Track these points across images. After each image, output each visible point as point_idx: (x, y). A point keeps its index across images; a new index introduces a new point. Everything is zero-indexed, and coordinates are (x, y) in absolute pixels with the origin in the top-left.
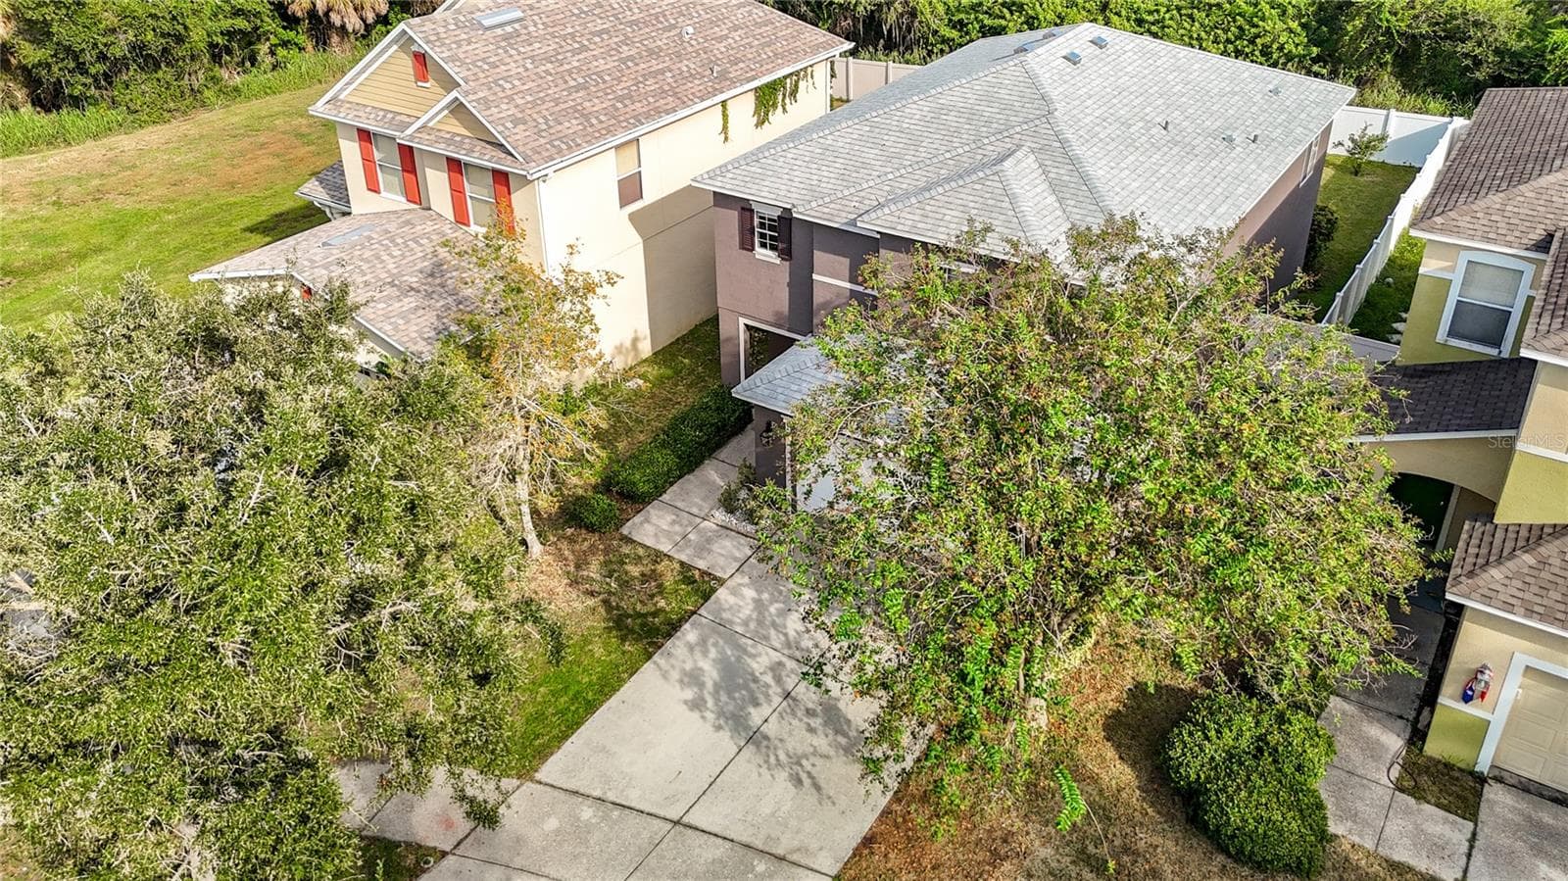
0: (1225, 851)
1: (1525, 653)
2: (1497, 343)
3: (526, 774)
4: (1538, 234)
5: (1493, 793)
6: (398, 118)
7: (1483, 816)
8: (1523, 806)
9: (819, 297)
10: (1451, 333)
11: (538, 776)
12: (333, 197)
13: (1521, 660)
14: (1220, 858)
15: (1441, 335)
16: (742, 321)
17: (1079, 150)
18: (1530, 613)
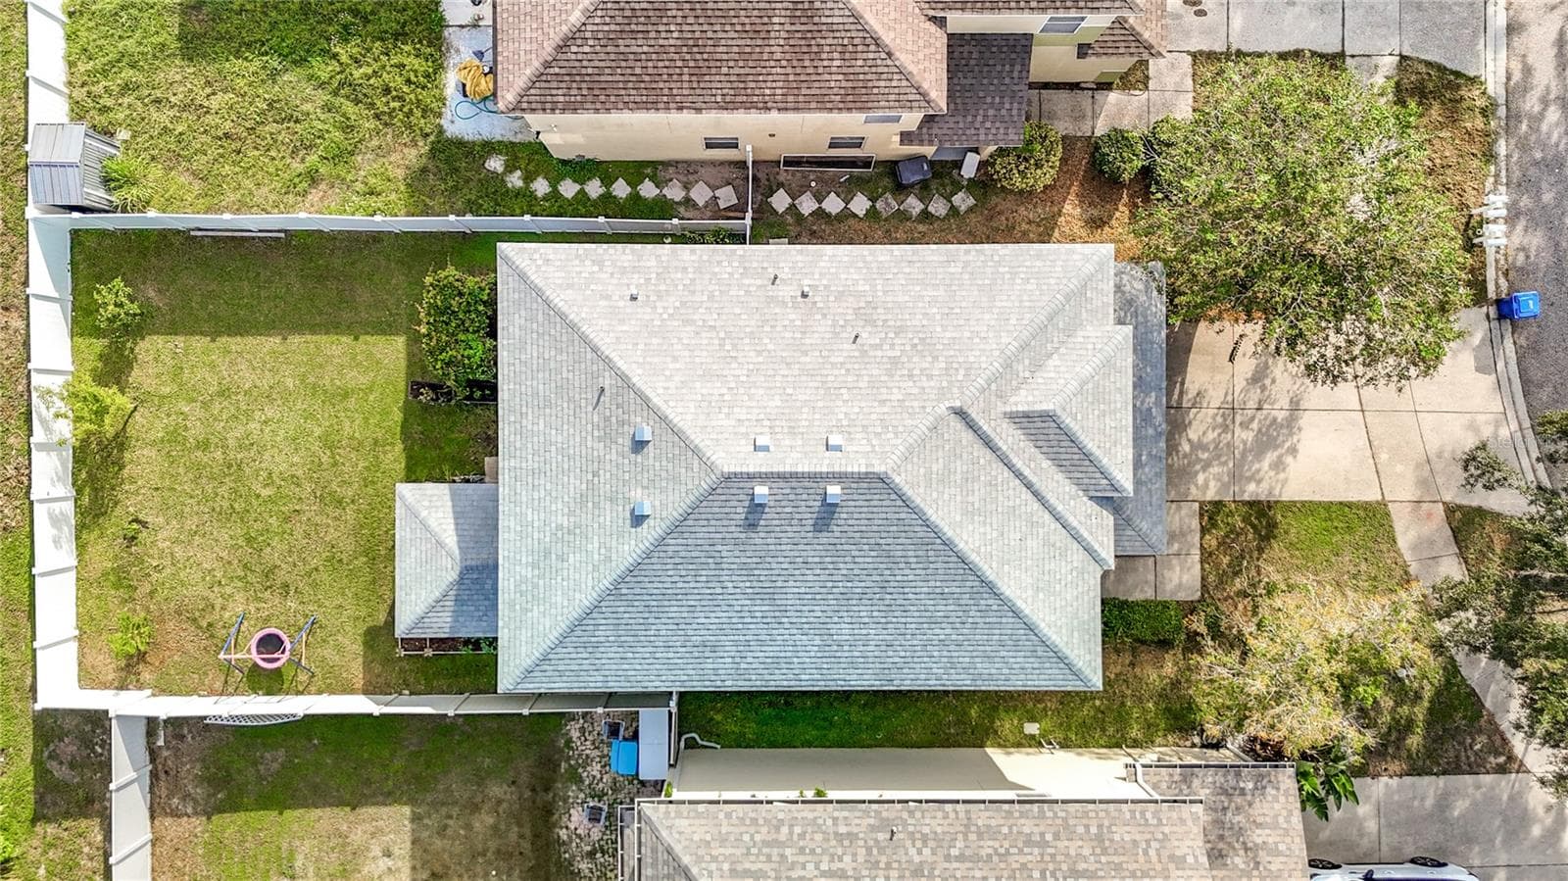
3: (1383, 504)
11: (1380, 498)
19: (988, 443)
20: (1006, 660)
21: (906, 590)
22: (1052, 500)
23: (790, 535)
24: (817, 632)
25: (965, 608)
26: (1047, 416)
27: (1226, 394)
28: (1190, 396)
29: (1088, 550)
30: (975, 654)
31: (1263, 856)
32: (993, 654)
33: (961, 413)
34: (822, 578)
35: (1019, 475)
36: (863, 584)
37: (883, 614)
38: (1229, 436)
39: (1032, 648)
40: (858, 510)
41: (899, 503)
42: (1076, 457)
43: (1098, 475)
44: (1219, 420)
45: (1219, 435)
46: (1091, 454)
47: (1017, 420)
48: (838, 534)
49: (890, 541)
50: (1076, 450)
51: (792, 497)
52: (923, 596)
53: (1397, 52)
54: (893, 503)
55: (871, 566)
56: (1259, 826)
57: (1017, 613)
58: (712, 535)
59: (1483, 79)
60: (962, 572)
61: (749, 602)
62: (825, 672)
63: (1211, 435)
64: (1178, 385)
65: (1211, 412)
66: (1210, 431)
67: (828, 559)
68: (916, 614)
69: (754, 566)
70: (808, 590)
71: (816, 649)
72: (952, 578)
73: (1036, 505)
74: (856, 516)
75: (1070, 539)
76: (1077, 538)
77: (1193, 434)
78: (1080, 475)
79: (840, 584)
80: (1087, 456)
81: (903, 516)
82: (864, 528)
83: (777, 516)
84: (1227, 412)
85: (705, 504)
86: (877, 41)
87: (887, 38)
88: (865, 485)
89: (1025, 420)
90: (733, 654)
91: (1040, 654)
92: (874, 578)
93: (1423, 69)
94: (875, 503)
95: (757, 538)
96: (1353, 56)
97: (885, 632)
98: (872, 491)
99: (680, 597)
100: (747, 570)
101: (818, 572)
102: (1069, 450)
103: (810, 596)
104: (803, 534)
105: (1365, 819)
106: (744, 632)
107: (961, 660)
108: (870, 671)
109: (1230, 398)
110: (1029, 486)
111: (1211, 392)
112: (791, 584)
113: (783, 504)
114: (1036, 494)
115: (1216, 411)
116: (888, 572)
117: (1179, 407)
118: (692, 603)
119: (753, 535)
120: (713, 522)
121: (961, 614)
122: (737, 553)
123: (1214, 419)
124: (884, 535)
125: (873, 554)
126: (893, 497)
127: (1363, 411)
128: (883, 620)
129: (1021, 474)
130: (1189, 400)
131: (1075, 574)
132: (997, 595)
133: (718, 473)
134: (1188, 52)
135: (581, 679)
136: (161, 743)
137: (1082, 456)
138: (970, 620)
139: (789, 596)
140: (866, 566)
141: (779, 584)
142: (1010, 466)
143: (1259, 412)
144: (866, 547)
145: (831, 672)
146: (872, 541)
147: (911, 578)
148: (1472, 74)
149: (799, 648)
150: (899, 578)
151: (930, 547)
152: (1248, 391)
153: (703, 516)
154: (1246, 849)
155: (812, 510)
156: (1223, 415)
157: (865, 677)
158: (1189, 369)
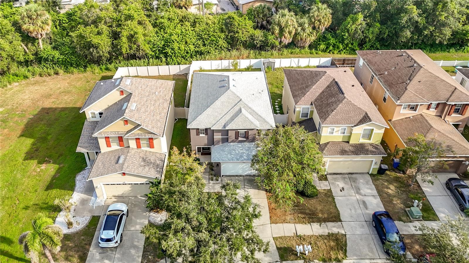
0: (309, 197)
1: (329, 159)
2: (307, 117)
4: (310, 103)
5: (328, 176)
6: (119, 132)
7: (328, 180)
8: (331, 176)
9: (215, 140)
10: (301, 117)
12: (88, 150)
13: (329, 160)
14: (308, 198)
15: (300, 118)
16: (197, 147)
17: (250, 105)
18: (330, 155)
21: (208, 99)
26: (241, 112)
31: (142, 168)
33: (241, 100)
47: (240, 109)
53: (346, 234)
56: (149, 169)
59: (347, 258)
71: (198, 95)
82: (220, 91)
89: (240, 111)
93: (344, 240)
96: (342, 224)
98: (226, 89)
104: (219, 86)
105: (135, 227)
113: (224, 82)
119: (219, 82)
125: (215, 93)
134: (331, 188)
147: (211, 98)
148: (347, 254)
154: (145, 165)
155: (223, 85)
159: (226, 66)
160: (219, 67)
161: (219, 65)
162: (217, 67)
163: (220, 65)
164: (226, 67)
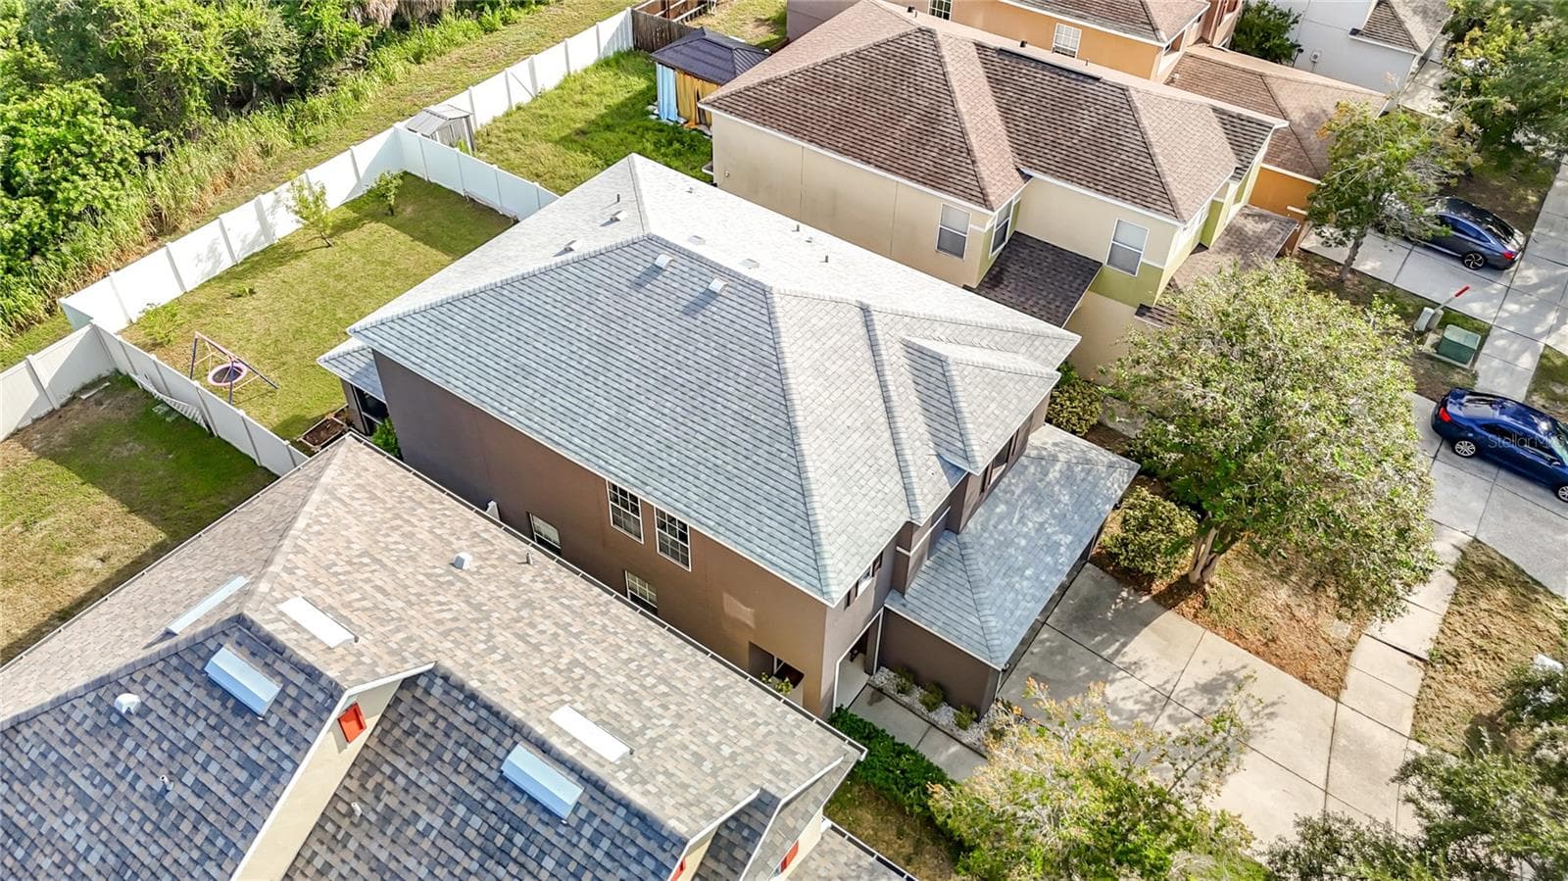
16: (837, 664)
19: (873, 345)
20: (761, 517)
21: (719, 400)
22: (900, 424)
23: (661, 306)
24: (619, 402)
25: (757, 443)
26: (938, 360)
27: (1166, 682)
28: (1125, 660)
29: (907, 489)
30: (737, 496)
32: (753, 505)
33: (865, 310)
34: (659, 355)
35: (883, 386)
36: (687, 376)
37: (684, 413)
38: (1151, 718)
39: (792, 517)
40: (729, 309)
41: (766, 319)
42: (945, 408)
43: (957, 435)
44: (1147, 698)
45: (1140, 711)
46: (960, 412)
47: (910, 350)
48: (698, 323)
49: (736, 348)
50: (948, 402)
51: (686, 276)
52: (729, 412)
53: (1471, 534)
54: (760, 317)
55: (706, 363)
57: (800, 472)
58: (604, 278)
60: (776, 405)
61: (586, 348)
62: (596, 444)
63: (1130, 705)
64: (1118, 644)
65: (1142, 686)
66: (1132, 701)
67: (675, 341)
68: (713, 428)
69: (615, 319)
70: (640, 360)
71: (606, 418)
72: (765, 407)
73: (883, 420)
74: (723, 314)
75: (895, 469)
76: (903, 471)
77: (1111, 691)
78: (939, 427)
79: (670, 368)
80: (956, 412)
81: (761, 331)
82: (722, 327)
83: (663, 286)
84: (1160, 696)
85: (618, 251)
86: (969, 152)
87: (978, 154)
88: (748, 291)
89: (917, 353)
90: (537, 388)
91: (796, 527)
92: (700, 375)
94: (746, 310)
95: (635, 296)
97: (674, 432)
98: (751, 299)
99: (539, 317)
100: (606, 320)
101: (660, 348)
102: (942, 400)
103: (637, 366)
104: (672, 311)
106: (563, 373)
107: (720, 495)
108: (634, 465)
109: (1169, 687)
110: (886, 400)
111: (1151, 670)
112: (631, 348)
113: (675, 278)
114: (889, 411)
115: (1147, 688)
116: (715, 376)
117: (1108, 661)
118: (544, 326)
119: (634, 293)
120: (613, 269)
121: (750, 447)
122: (610, 302)
123: (1142, 695)
124: (734, 340)
125: (715, 353)
126: (764, 311)
127: (1326, 793)
128: (681, 419)
129: (886, 386)
130: (1122, 663)
131: (880, 495)
132: (794, 443)
133: (646, 232)
135: (410, 350)
136: (84, 397)
137: (950, 410)
138: (755, 458)
139: (622, 358)
140: (701, 361)
141: (621, 344)
142: (880, 374)
143: (1197, 719)
144: (713, 344)
145: (602, 447)
146: (721, 341)
147: (730, 390)
149: (593, 411)
150: (720, 385)
151: (764, 369)
152: (1192, 694)
153: (609, 261)
155: (694, 293)
156: (1154, 697)
157: (627, 468)
158: (1137, 638)
159: (250, 238)
160: (218, 262)
161: (212, 250)
162: (209, 266)
163: (222, 248)
164: (254, 243)
